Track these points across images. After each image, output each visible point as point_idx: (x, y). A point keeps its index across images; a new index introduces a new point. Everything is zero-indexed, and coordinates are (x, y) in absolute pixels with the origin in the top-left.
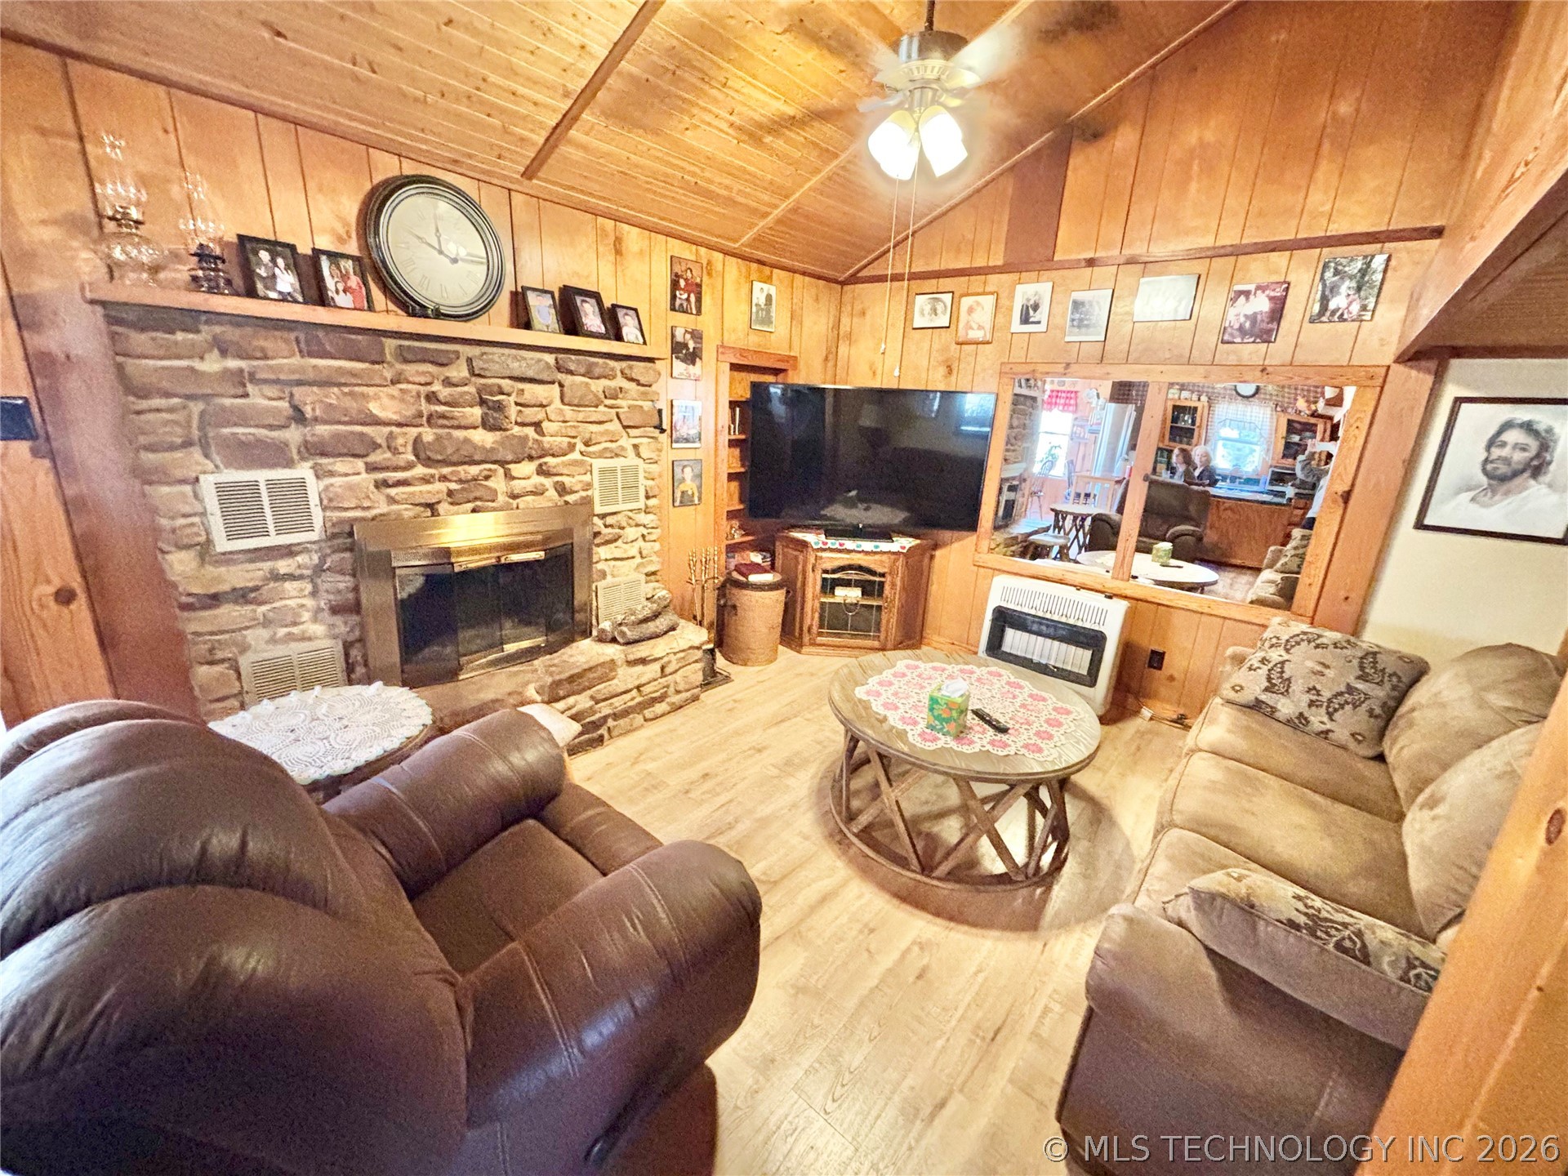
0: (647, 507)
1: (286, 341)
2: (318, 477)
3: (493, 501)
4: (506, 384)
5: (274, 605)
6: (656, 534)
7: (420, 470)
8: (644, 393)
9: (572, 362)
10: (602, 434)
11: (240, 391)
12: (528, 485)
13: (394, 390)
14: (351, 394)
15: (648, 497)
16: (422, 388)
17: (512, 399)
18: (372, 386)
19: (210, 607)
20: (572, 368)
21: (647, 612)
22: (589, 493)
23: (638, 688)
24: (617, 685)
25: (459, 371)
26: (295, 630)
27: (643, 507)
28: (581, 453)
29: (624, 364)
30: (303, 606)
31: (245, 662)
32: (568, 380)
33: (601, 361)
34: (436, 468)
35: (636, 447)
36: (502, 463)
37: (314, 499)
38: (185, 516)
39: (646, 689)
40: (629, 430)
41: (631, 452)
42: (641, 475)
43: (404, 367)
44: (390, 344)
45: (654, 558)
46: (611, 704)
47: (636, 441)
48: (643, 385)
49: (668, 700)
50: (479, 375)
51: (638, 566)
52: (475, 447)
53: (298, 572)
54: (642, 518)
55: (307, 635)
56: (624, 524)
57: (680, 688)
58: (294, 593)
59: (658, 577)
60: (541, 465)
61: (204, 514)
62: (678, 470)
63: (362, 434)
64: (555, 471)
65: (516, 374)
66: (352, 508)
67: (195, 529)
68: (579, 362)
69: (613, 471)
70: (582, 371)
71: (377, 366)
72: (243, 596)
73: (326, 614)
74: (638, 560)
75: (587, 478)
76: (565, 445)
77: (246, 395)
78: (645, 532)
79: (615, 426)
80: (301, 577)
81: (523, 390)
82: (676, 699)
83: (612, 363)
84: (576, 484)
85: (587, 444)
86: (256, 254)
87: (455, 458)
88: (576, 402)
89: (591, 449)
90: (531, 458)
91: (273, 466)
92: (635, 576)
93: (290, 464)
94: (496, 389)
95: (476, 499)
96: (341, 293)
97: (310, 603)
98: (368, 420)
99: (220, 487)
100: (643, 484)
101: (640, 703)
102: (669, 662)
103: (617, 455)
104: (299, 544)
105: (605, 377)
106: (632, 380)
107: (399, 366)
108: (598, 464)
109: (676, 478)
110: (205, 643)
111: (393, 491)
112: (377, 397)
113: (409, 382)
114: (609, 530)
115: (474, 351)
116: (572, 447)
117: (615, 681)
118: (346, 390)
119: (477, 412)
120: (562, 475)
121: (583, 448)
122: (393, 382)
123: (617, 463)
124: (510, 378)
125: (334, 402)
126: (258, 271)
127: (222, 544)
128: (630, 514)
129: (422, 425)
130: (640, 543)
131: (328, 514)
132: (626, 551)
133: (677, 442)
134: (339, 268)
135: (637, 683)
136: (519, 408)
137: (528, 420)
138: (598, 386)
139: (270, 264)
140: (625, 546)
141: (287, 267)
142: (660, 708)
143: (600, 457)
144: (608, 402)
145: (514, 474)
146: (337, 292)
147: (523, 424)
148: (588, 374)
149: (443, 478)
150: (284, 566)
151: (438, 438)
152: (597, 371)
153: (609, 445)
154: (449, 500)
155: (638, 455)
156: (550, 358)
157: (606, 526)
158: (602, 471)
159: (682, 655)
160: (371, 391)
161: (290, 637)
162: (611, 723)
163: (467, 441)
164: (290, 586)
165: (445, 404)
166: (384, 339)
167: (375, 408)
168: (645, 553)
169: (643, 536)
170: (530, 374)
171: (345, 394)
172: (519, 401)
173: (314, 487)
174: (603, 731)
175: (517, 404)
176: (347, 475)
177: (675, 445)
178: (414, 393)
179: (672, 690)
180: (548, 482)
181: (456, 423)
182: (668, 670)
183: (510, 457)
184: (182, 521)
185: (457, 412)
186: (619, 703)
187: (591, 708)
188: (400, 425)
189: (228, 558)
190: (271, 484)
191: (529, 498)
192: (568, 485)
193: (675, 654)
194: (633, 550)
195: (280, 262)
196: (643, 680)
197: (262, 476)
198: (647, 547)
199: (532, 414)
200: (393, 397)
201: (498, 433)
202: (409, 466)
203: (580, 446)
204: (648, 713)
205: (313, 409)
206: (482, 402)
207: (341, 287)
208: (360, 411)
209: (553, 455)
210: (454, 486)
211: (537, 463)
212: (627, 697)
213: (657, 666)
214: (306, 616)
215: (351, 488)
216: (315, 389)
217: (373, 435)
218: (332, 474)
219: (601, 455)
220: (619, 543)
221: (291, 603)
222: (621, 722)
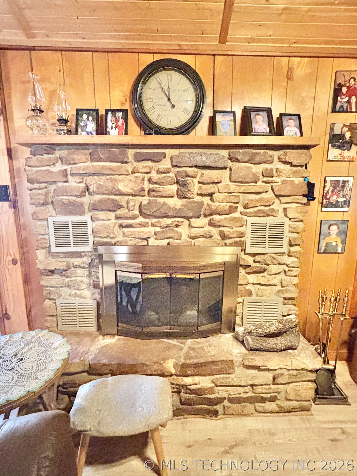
0: (289, 252)
1: (86, 154)
2: (93, 221)
3: (180, 239)
4: (190, 171)
5: (72, 279)
6: (296, 271)
7: (141, 219)
8: (295, 172)
9: (239, 154)
10: (257, 201)
11: (65, 180)
12: (200, 231)
13: (132, 177)
14: (110, 179)
15: (291, 245)
16: (146, 175)
17: (196, 180)
18: (121, 174)
19: (48, 275)
20: (239, 158)
21: (273, 330)
22: (242, 239)
23: (252, 386)
24: (233, 378)
25: (165, 164)
26: (78, 292)
27: (286, 251)
28: (241, 213)
29: (281, 152)
30: (82, 281)
31: (58, 302)
32: (235, 165)
33: (262, 151)
34: (150, 219)
35: (285, 209)
36: (188, 218)
37: (90, 231)
38: (43, 235)
39: (259, 389)
40: (281, 198)
41: (281, 213)
42: (286, 229)
43: (138, 164)
44: (131, 152)
45: (293, 289)
46: (227, 391)
47: (286, 206)
48: (295, 166)
49: (277, 402)
50: (176, 166)
51: (278, 291)
52: (170, 208)
53: (82, 265)
54: (286, 259)
55: (83, 295)
56: (268, 262)
57: (291, 397)
58: (80, 275)
59: (294, 302)
60: (210, 220)
61: (48, 234)
62: (325, 227)
63: (113, 200)
64: (219, 224)
65: (200, 164)
66: (104, 237)
67: (45, 241)
68: (244, 154)
69: (264, 225)
70: (247, 159)
71: (125, 165)
72: (62, 272)
73: (92, 287)
74: (279, 288)
75: (241, 230)
76: (227, 208)
77: (67, 182)
78: (287, 269)
79: (270, 195)
80: (83, 268)
81: (203, 174)
82: (285, 404)
83: (270, 152)
84: (233, 233)
85: (246, 208)
86: (81, 116)
87: (157, 214)
88: (240, 180)
89: (248, 211)
90: (205, 216)
91: (76, 214)
92: (274, 298)
93: (82, 213)
94: (184, 174)
95: (169, 238)
96: (114, 129)
97: (86, 280)
98: (117, 193)
99: (55, 223)
100: (287, 235)
101: (250, 397)
102: (282, 375)
103: (268, 215)
104: (84, 252)
105: (265, 162)
106: (286, 163)
107: (136, 164)
108: (251, 220)
109: (322, 232)
110: (47, 290)
111: (126, 230)
112: (122, 181)
113: (139, 172)
114: (257, 265)
115: (175, 152)
116: (233, 209)
117: (232, 376)
118: (108, 177)
119: (174, 188)
120: (224, 226)
121: (243, 210)
122: (133, 172)
123: (268, 220)
124: (196, 166)
125: (102, 183)
126: (80, 124)
127: (54, 249)
128: (274, 256)
129: (144, 196)
130: (282, 275)
131: (96, 239)
132: (269, 280)
133: (326, 207)
134: (115, 116)
135: (251, 383)
136: (200, 185)
137: (204, 192)
138: (258, 169)
139: (86, 120)
140: (269, 276)
141: (93, 120)
142: (269, 406)
143: (254, 216)
144: (265, 179)
145: (193, 225)
146: (112, 128)
147: (201, 195)
148: (251, 161)
149: (153, 225)
150: (77, 261)
151: (149, 202)
152: (257, 159)
153: (263, 208)
154: (155, 237)
155: (286, 216)
156: (225, 153)
157: (255, 262)
158: (254, 225)
159: (295, 373)
160: (120, 177)
161: (76, 295)
162: (226, 403)
163: (165, 204)
164: (79, 271)
165: (156, 183)
166: (127, 150)
167: (121, 187)
168: (285, 284)
169: (285, 272)
170: (208, 163)
171: (107, 179)
172: (201, 181)
173: (90, 226)
174: (219, 408)
175: (199, 183)
176: (104, 220)
177: (324, 209)
178: (141, 178)
179: (283, 395)
180: (215, 231)
181: (160, 194)
182: (280, 380)
183: (191, 215)
184: (41, 237)
185: (160, 188)
186: (234, 392)
187: (212, 388)
188: (134, 195)
189: (56, 255)
190: (73, 222)
191: (202, 240)
192: (226, 233)
193: (288, 370)
194: (275, 280)
195: (91, 118)
196: (256, 382)
197: (70, 218)
198: (287, 280)
199: (208, 189)
200: (131, 181)
201: (185, 200)
202: (134, 217)
203: (240, 208)
204: (259, 406)
205: (93, 188)
206: (177, 183)
207: (114, 126)
208: (113, 188)
209: (219, 214)
210: (158, 229)
211: (209, 218)
212: (241, 390)
213: (270, 375)
214: (83, 286)
215: (106, 227)
216: (96, 177)
217: (119, 200)
218: (98, 220)
219: (255, 215)
220: (265, 274)
221: (78, 279)
222: (234, 406)
